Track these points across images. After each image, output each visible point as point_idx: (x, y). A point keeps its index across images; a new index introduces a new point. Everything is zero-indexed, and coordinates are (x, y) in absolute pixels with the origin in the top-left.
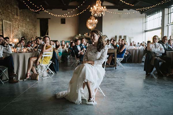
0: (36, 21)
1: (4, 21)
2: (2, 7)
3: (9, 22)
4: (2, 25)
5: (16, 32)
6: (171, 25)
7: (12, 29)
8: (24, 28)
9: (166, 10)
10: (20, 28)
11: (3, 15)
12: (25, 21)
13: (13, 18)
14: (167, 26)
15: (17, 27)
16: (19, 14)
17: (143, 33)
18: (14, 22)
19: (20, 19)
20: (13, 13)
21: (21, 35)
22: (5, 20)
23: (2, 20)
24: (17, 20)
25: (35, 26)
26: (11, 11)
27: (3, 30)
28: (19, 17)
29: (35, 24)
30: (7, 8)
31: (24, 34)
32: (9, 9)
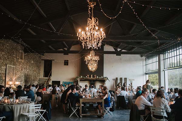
0: (40, 62)
1: (7, 65)
2: (8, 53)
3: (13, 66)
4: (6, 69)
5: (19, 74)
6: (167, 71)
7: (15, 72)
8: (27, 70)
9: (162, 56)
10: (23, 70)
11: (8, 60)
12: (29, 63)
13: (17, 62)
14: (163, 70)
15: (20, 69)
16: (23, 58)
17: (143, 75)
18: (18, 65)
19: (24, 62)
20: (18, 57)
21: (24, 77)
22: (10, 64)
23: (6, 65)
24: (21, 63)
25: (39, 67)
26: (16, 55)
27: (6, 74)
28: (23, 60)
29: (40, 64)
30: (12, 54)
31: (27, 75)
32: (14, 54)
